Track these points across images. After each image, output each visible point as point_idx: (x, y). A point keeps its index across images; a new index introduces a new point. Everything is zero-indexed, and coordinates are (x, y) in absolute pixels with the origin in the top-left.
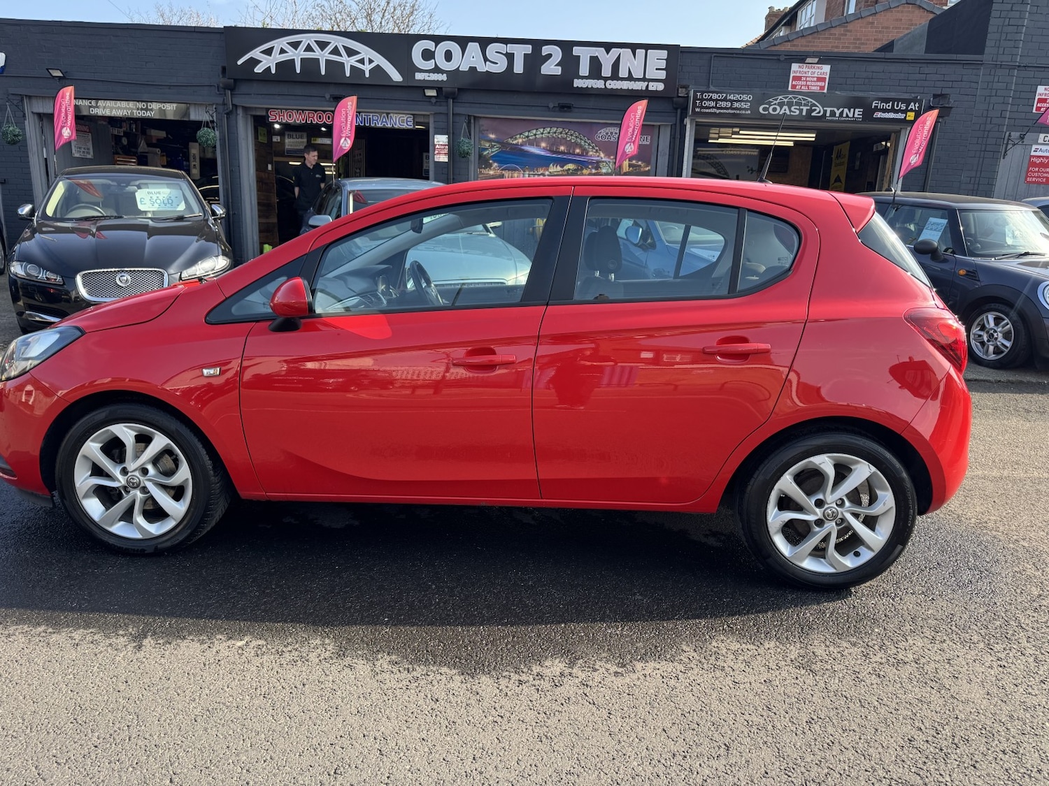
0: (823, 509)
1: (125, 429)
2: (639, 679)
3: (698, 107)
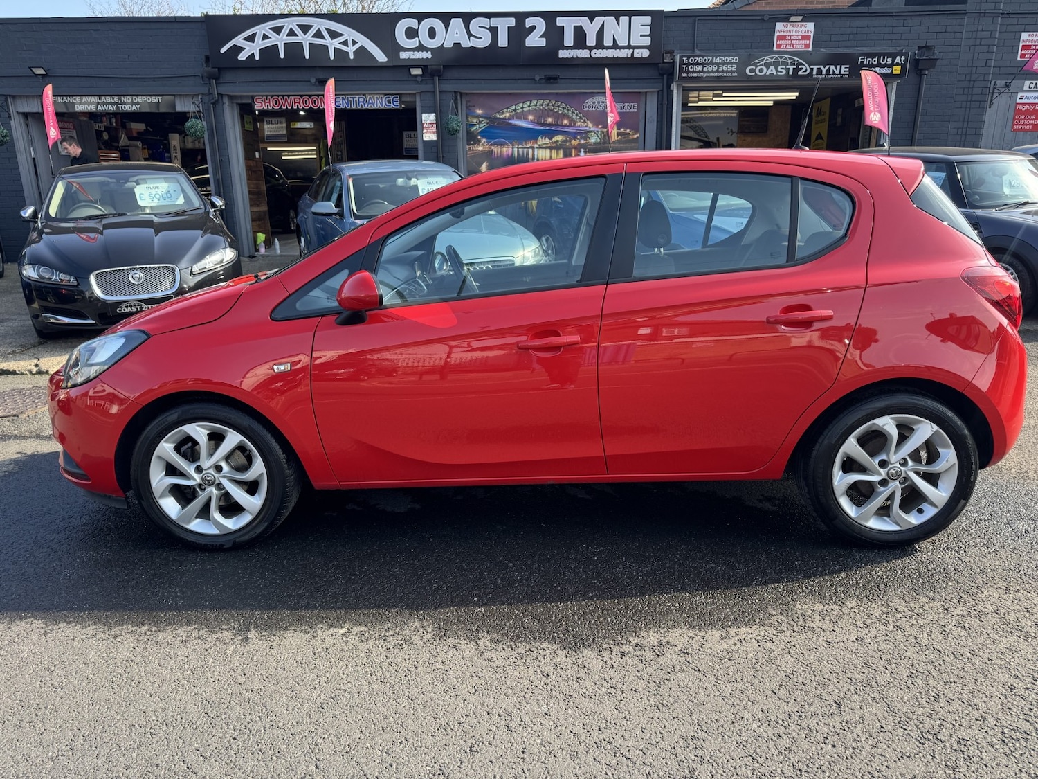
0: (887, 469)
1: (198, 428)
2: (735, 644)
3: (685, 72)
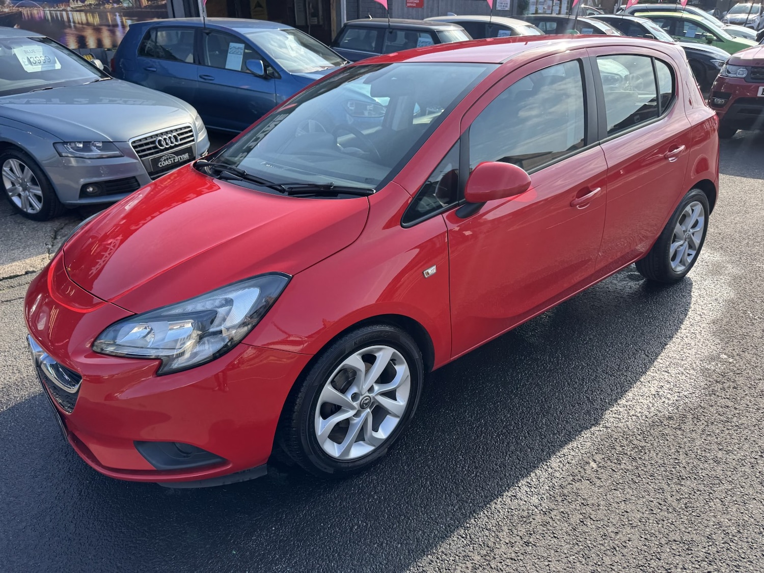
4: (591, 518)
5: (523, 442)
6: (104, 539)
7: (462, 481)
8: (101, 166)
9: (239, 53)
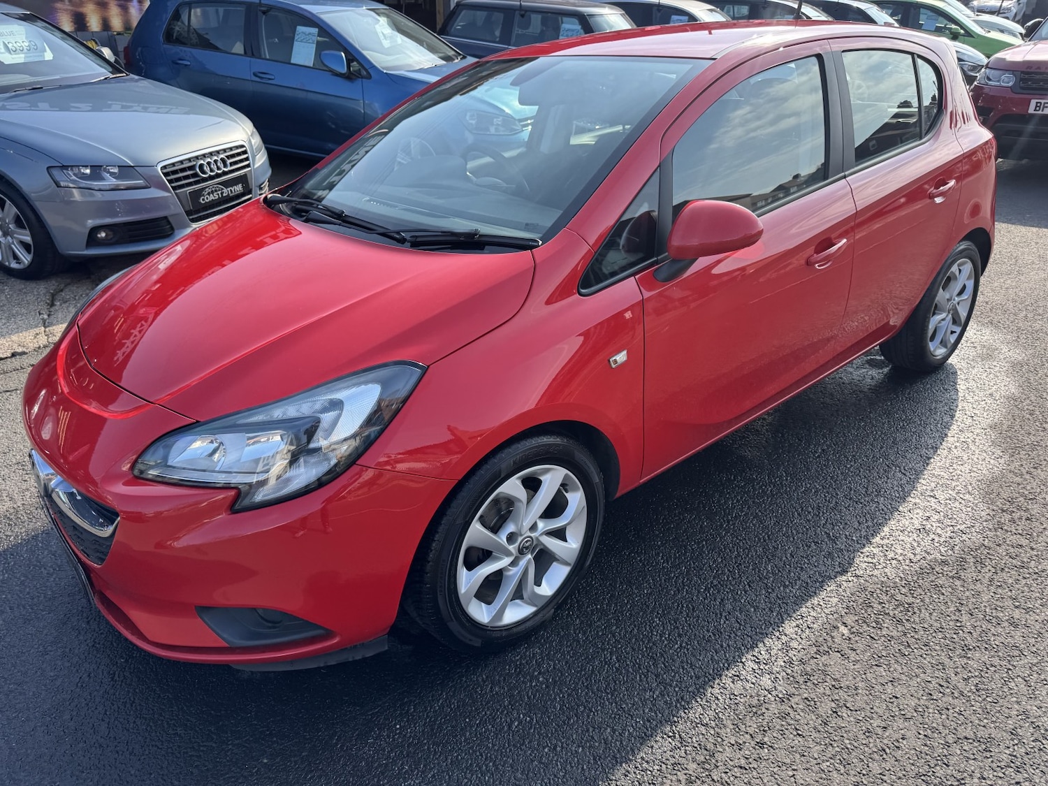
4: (847, 707)
5: (742, 598)
6: (152, 746)
7: (662, 655)
8: (117, 201)
9: (311, 41)
